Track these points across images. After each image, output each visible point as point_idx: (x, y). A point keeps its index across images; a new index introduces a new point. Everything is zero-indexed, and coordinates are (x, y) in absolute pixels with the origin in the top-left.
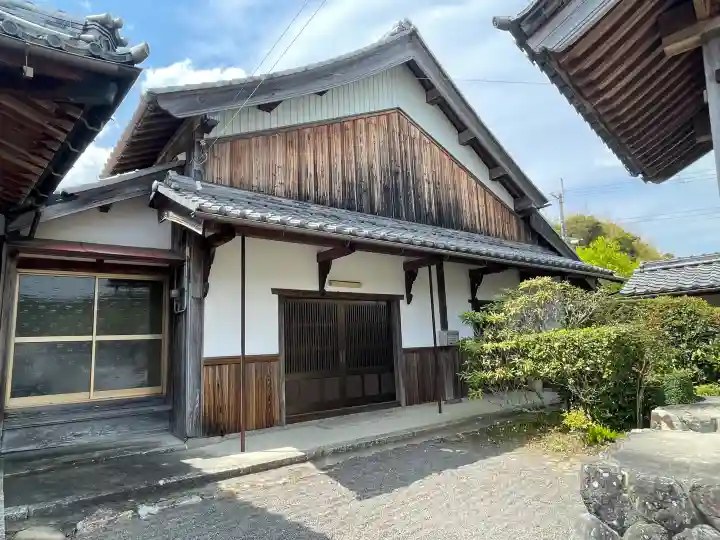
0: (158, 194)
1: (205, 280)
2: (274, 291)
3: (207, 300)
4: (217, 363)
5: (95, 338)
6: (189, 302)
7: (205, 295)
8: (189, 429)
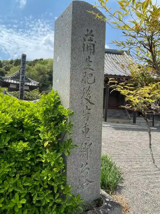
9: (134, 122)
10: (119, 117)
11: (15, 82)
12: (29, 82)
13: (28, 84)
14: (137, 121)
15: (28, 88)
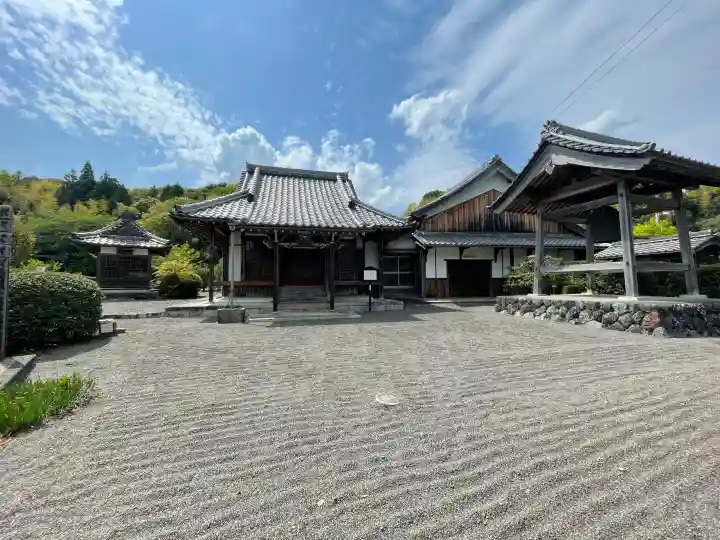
0: (413, 237)
1: (426, 258)
2: (445, 260)
3: (426, 263)
4: (430, 280)
5: (399, 273)
7: (426, 261)
8: (423, 295)
9: (332, 307)
10: (309, 300)
11: (111, 242)
12: (147, 239)
13: (143, 245)
14: (336, 304)
15: (145, 253)
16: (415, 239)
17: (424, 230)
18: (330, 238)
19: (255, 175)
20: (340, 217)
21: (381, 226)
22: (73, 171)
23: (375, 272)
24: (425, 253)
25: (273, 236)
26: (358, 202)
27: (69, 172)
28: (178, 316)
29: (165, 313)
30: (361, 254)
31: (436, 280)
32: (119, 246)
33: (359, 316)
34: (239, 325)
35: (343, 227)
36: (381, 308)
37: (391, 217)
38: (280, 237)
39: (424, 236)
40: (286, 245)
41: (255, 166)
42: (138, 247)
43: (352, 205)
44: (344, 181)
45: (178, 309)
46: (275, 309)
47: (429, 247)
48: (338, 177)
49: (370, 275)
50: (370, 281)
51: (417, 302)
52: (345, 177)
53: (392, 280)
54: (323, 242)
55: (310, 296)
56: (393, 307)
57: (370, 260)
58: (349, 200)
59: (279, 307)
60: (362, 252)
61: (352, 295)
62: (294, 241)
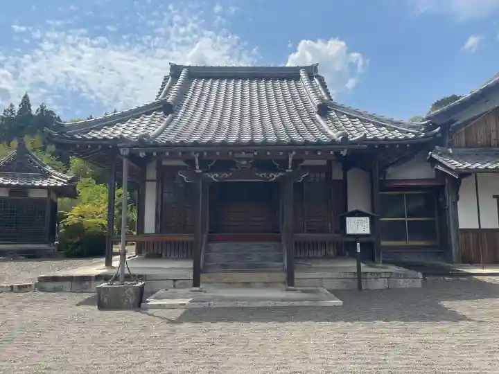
0: (431, 157)
1: (457, 193)
2: (494, 197)
3: (458, 203)
4: (466, 231)
5: (407, 219)
6: (450, 204)
7: (458, 199)
8: (455, 259)
15: (44, 194)
16: (433, 162)
17: (450, 145)
18: (284, 164)
19: (181, 79)
20: (302, 127)
21: (375, 139)
22: (12, 105)
23: (367, 220)
24: (456, 184)
25: (192, 162)
26: (335, 105)
27: (7, 107)
28: (55, 290)
29: (36, 285)
30: (342, 189)
31: (479, 232)
32: (9, 185)
33: (339, 302)
34: (130, 315)
35: (306, 143)
36: (380, 284)
37: (394, 125)
38: (203, 164)
39: (451, 156)
40: (213, 177)
41: (181, 67)
42: (34, 187)
43: (324, 110)
44: (311, 78)
45: (55, 279)
46: (196, 282)
47: (465, 174)
48: (302, 74)
49: (358, 226)
50: (357, 237)
51: (445, 272)
52: (312, 72)
53: (395, 231)
54: (275, 170)
55: (255, 259)
56: (402, 283)
57: (357, 199)
58: (317, 102)
59: (203, 277)
60: (343, 185)
61: (326, 257)
62: (227, 171)
